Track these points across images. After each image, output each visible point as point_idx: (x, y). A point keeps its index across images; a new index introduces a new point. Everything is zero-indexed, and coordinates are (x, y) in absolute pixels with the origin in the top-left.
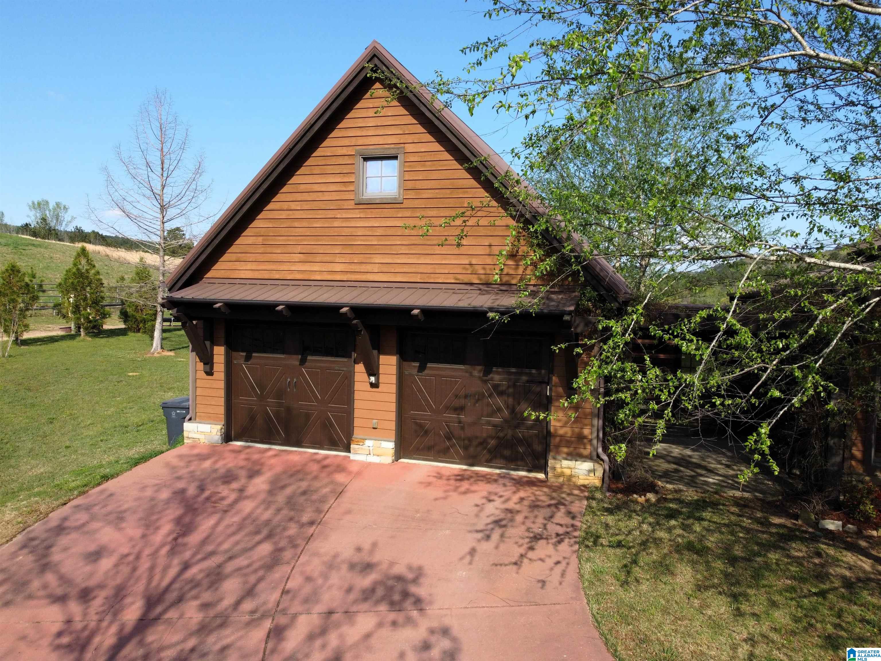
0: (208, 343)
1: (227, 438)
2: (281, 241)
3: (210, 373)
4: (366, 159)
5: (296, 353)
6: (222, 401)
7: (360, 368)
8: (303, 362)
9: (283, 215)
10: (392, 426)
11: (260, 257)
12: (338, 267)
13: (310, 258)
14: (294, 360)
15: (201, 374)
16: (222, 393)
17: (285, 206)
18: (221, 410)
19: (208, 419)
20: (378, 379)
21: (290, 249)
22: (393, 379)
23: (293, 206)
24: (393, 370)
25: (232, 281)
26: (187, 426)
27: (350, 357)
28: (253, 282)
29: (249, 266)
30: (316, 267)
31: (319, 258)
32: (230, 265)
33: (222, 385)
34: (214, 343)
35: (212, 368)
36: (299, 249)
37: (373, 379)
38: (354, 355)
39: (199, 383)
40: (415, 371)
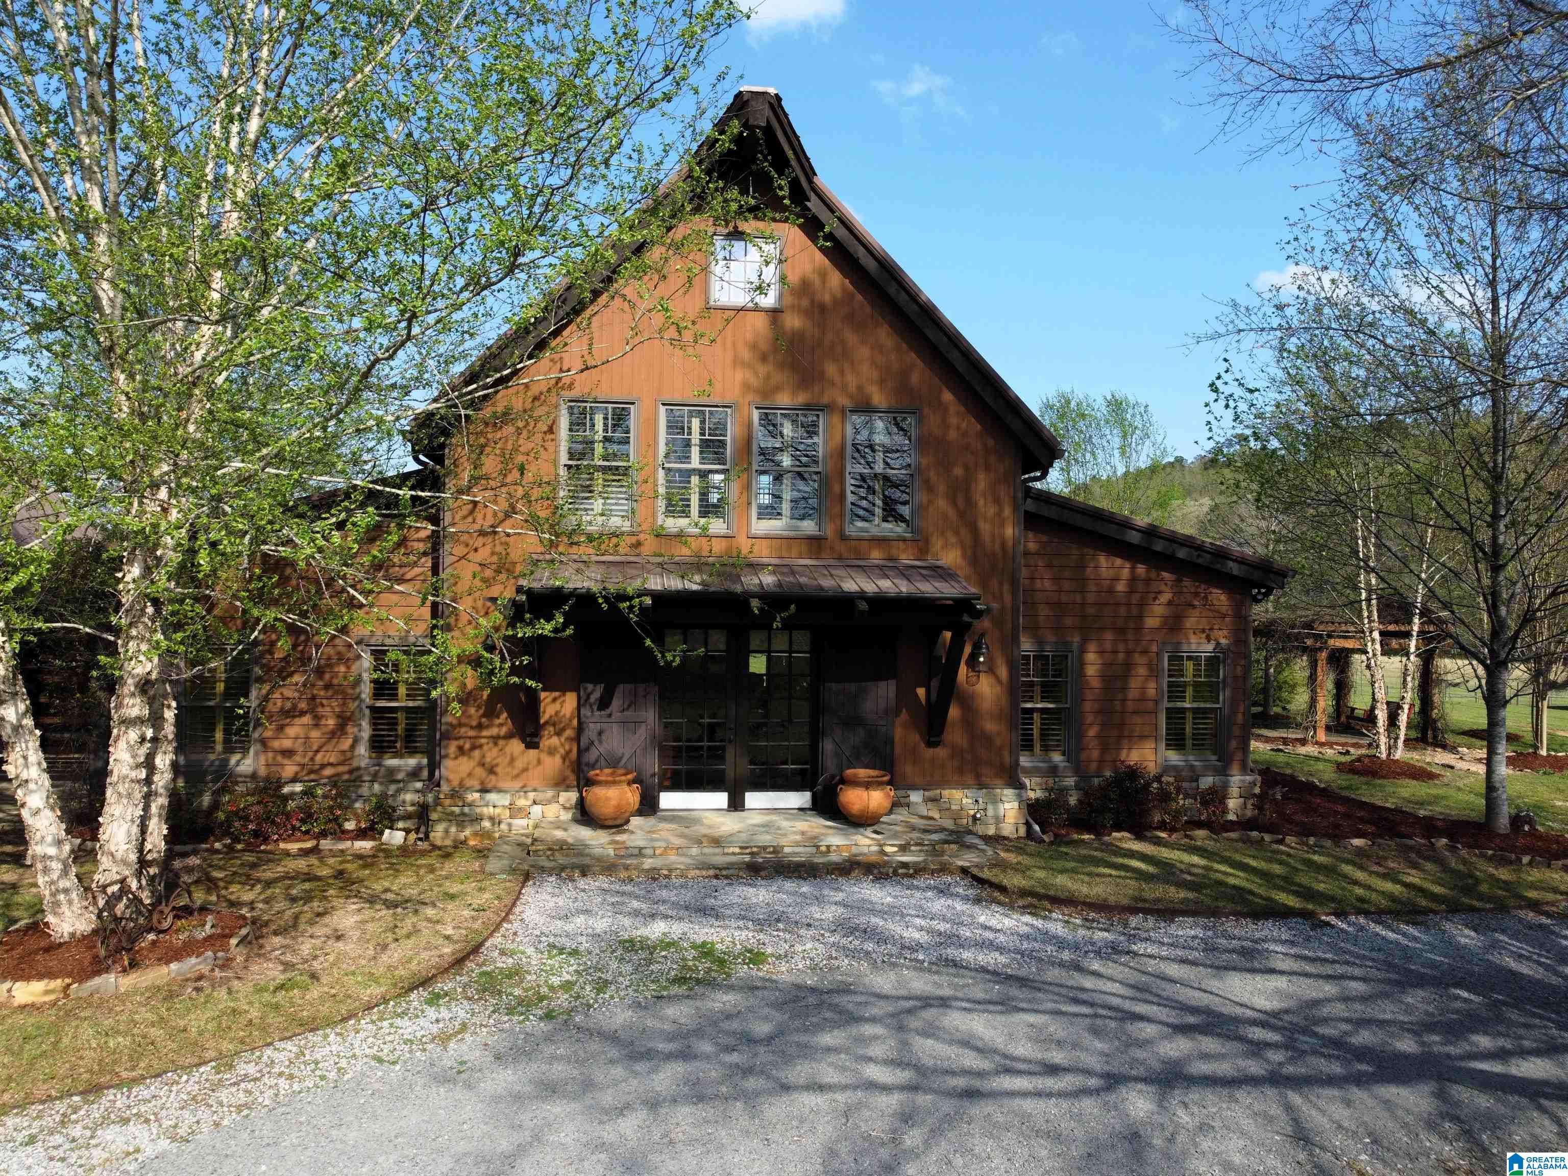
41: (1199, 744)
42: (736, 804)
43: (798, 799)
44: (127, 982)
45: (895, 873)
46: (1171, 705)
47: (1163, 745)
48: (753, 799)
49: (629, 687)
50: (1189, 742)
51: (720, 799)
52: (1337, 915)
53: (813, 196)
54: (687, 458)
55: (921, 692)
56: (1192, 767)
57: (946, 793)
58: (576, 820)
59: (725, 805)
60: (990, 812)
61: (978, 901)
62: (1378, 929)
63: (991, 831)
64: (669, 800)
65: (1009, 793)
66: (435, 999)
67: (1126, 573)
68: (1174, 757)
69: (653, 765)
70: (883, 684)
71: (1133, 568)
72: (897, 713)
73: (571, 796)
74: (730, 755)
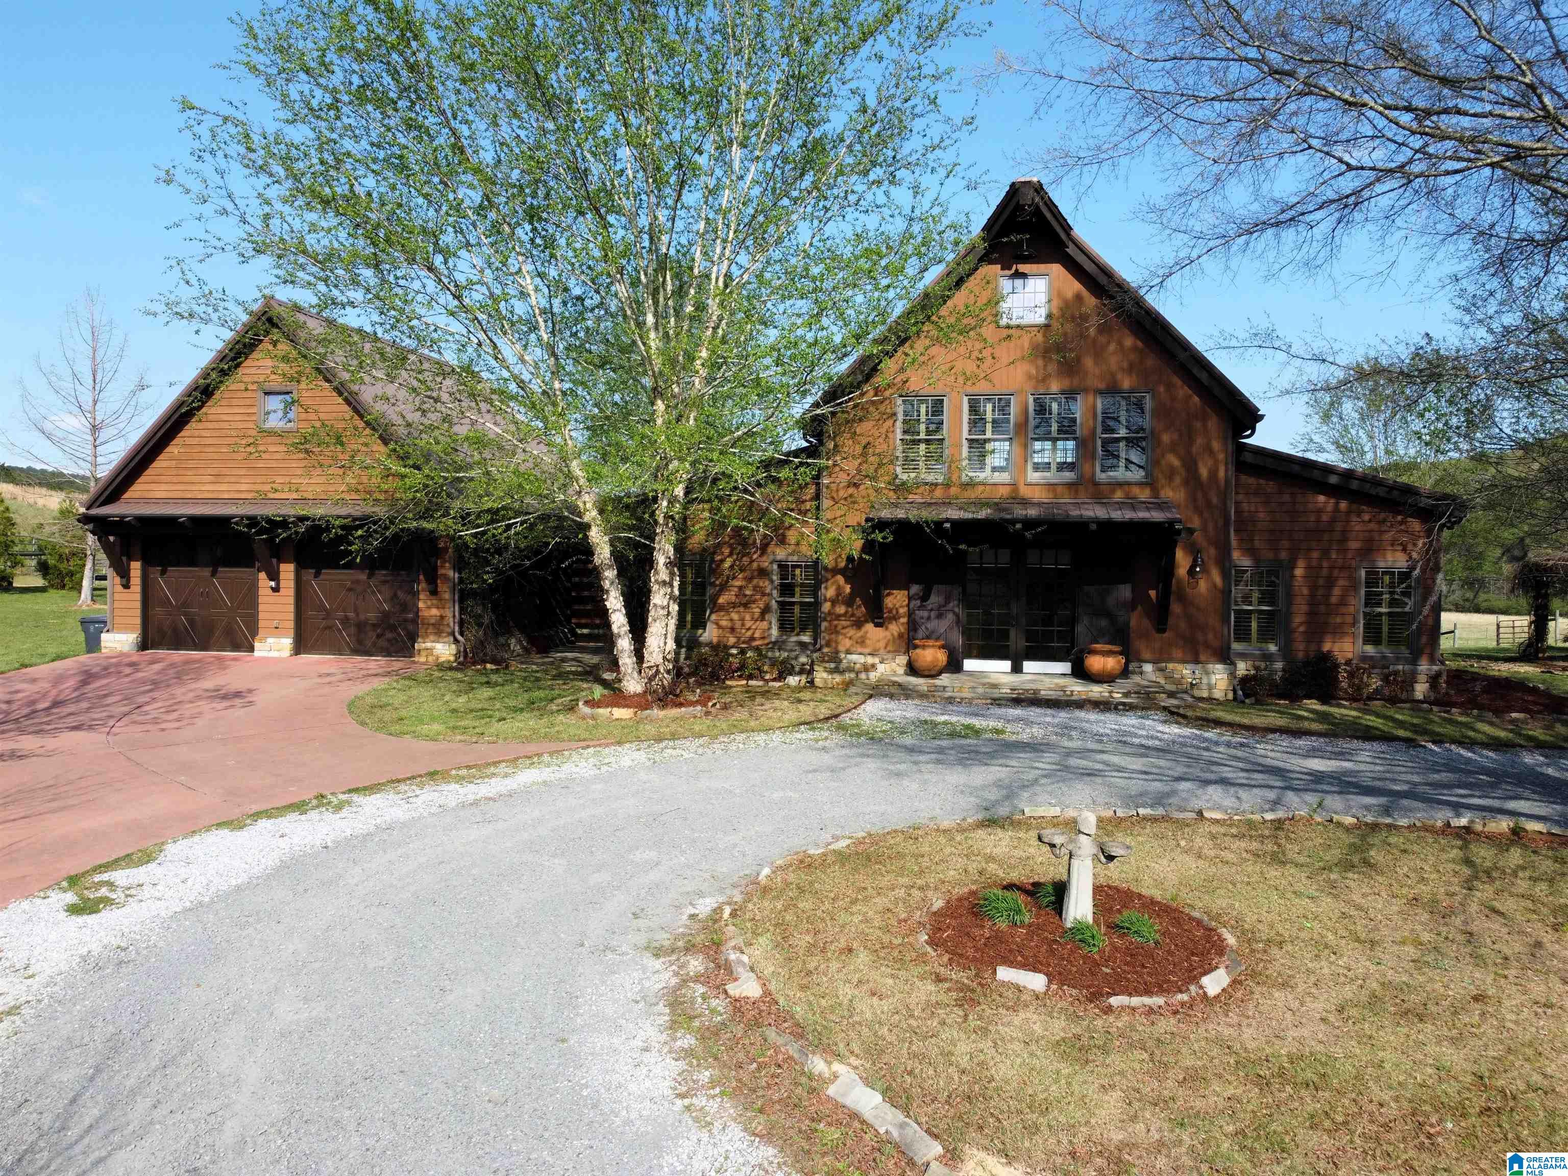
0: (124, 559)
1: (144, 645)
2: (191, 464)
3: (126, 586)
4: (267, 394)
5: (206, 566)
6: (138, 612)
7: (262, 575)
8: (214, 574)
9: (195, 441)
10: (291, 624)
11: (175, 479)
12: (244, 487)
13: (220, 479)
14: (206, 572)
15: (119, 588)
16: (138, 605)
17: (197, 433)
18: (138, 621)
19: (125, 629)
20: (278, 584)
21: (201, 471)
22: (292, 584)
23: (204, 433)
24: (292, 576)
25: (147, 501)
26: (104, 636)
27: (253, 566)
28: (166, 501)
29: (164, 487)
30: (224, 487)
31: (227, 479)
32: (147, 487)
33: (138, 597)
34: (130, 559)
35: (128, 581)
36: (209, 471)
37: (273, 584)
38: (257, 564)
39: (117, 596)
40: (311, 577)
41: (1393, 640)
42: (1017, 669)
43: (1064, 667)
44: (662, 713)
45: (1116, 708)
46: (1368, 610)
47: (1360, 641)
48: (1029, 666)
49: (942, 587)
50: (1384, 642)
51: (1006, 665)
52: (1434, 742)
53: (1071, 245)
54: (984, 432)
55: (1153, 593)
56: (1384, 657)
57: (1170, 666)
58: (906, 674)
59: (1009, 669)
60: (1205, 681)
61: (1165, 722)
62: (1463, 752)
63: (1205, 694)
64: (970, 664)
65: (1219, 667)
66: (813, 729)
67: (1330, 507)
68: (1370, 649)
69: (958, 640)
70: (1122, 587)
71: (1337, 503)
72: (1134, 608)
73: (902, 660)
74: (1013, 633)
